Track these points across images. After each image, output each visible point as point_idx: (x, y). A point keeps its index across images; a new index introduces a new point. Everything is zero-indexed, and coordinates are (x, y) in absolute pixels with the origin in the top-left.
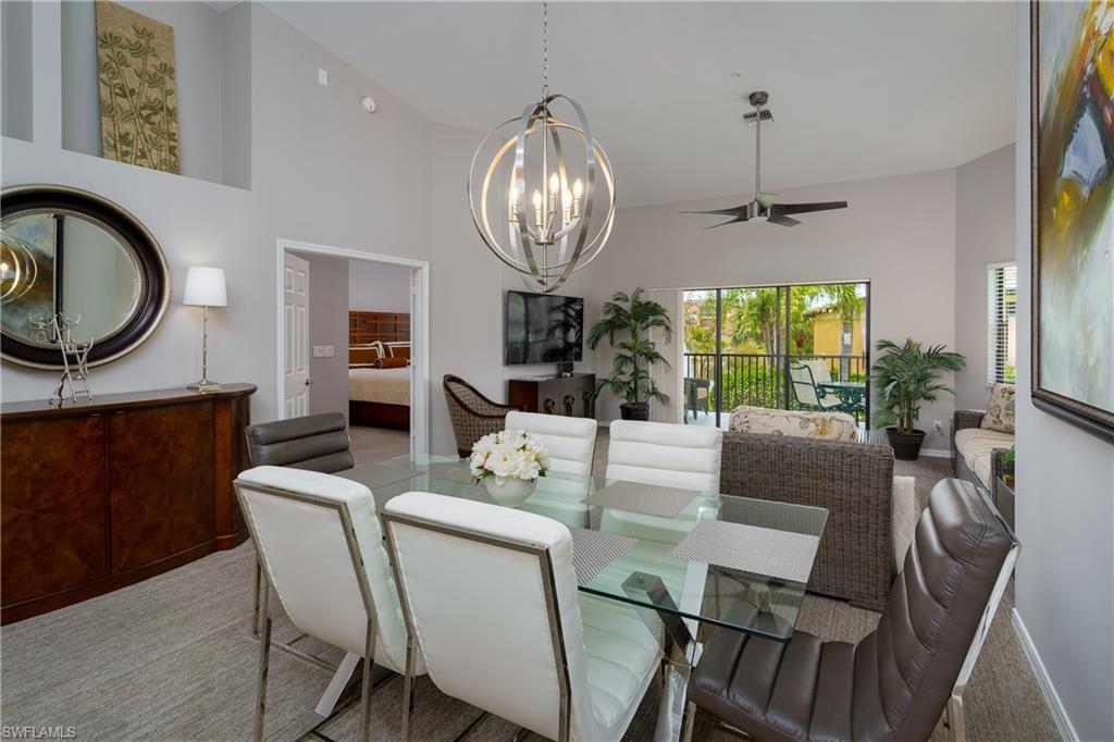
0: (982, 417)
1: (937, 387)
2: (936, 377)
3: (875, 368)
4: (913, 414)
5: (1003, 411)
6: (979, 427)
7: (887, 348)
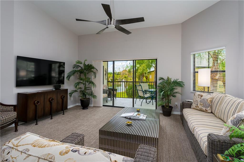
0: (191, 104)
1: (176, 92)
2: (176, 89)
3: (158, 86)
4: (169, 101)
5: (199, 103)
6: (190, 108)
7: (162, 80)
